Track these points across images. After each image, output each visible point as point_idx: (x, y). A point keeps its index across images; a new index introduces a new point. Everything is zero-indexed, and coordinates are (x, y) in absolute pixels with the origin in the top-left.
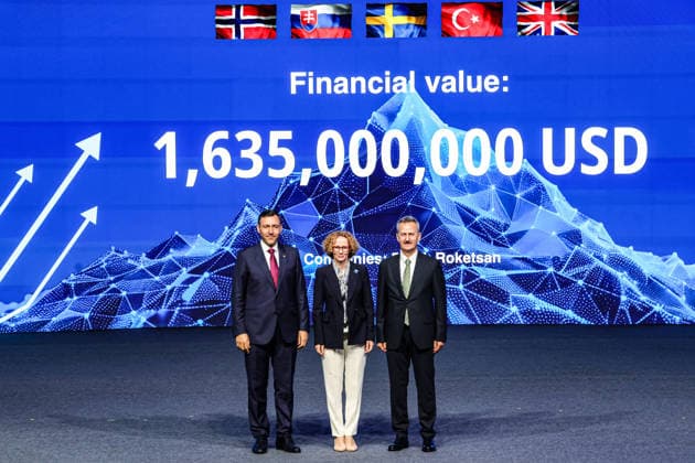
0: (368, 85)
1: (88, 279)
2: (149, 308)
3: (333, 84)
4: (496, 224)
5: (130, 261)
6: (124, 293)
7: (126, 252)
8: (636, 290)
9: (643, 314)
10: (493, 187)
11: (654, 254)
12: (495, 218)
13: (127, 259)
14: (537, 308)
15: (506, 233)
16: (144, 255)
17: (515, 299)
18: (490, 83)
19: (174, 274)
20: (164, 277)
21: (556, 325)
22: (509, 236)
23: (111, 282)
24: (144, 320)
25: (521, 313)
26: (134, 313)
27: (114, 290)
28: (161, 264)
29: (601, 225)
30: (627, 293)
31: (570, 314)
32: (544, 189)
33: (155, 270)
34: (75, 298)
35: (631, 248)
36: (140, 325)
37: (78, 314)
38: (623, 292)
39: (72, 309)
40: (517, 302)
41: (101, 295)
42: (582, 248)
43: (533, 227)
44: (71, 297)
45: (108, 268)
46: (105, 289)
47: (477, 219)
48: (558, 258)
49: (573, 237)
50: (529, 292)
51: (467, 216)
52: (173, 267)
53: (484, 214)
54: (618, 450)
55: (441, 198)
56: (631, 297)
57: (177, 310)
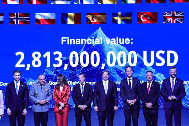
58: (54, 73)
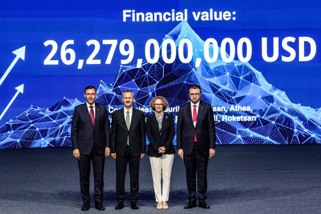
0: (163, 17)
1: (18, 122)
2: (50, 136)
3: (145, 16)
4: (230, 93)
5: (40, 113)
6: (37, 129)
7: (38, 108)
8: (302, 126)
9: (306, 139)
10: (228, 74)
11: (311, 107)
12: (230, 90)
13: (39, 111)
14: (251, 136)
15: (235, 97)
16: (48, 109)
17: (239, 131)
18: (226, 16)
19: (63, 119)
20: (58, 120)
21: (261, 144)
22: (236, 99)
23: (31, 123)
24: (48, 143)
25: (242, 138)
26: (43, 139)
27: (33, 128)
28: (57, 114)
29: (284, 92)
30: (297, 128)
31: (268, 138)
32: (254, 75)
33: (53, 117)
34: (12, 131)
35: (299, 104)
36: (46, 146)
37: (14, 140)
38: (295, 127)
39: (10, 137)
40: (240, 132)
41: (26, 130)
42: (274, 105)
43: (248, 94)
44: (10, 131)
45: (29, 116)
46: (28, 127)
47: (220, 90)
48: (262, 110)
49: (270, 99)
50: (247, 128)
51: (214, 88)
52: (63, 116)
53: (224, 87)
54: (291, 209)
55: (201, 79)
56: (299, 130)
57: (65, 138)
58: (113, 90)
